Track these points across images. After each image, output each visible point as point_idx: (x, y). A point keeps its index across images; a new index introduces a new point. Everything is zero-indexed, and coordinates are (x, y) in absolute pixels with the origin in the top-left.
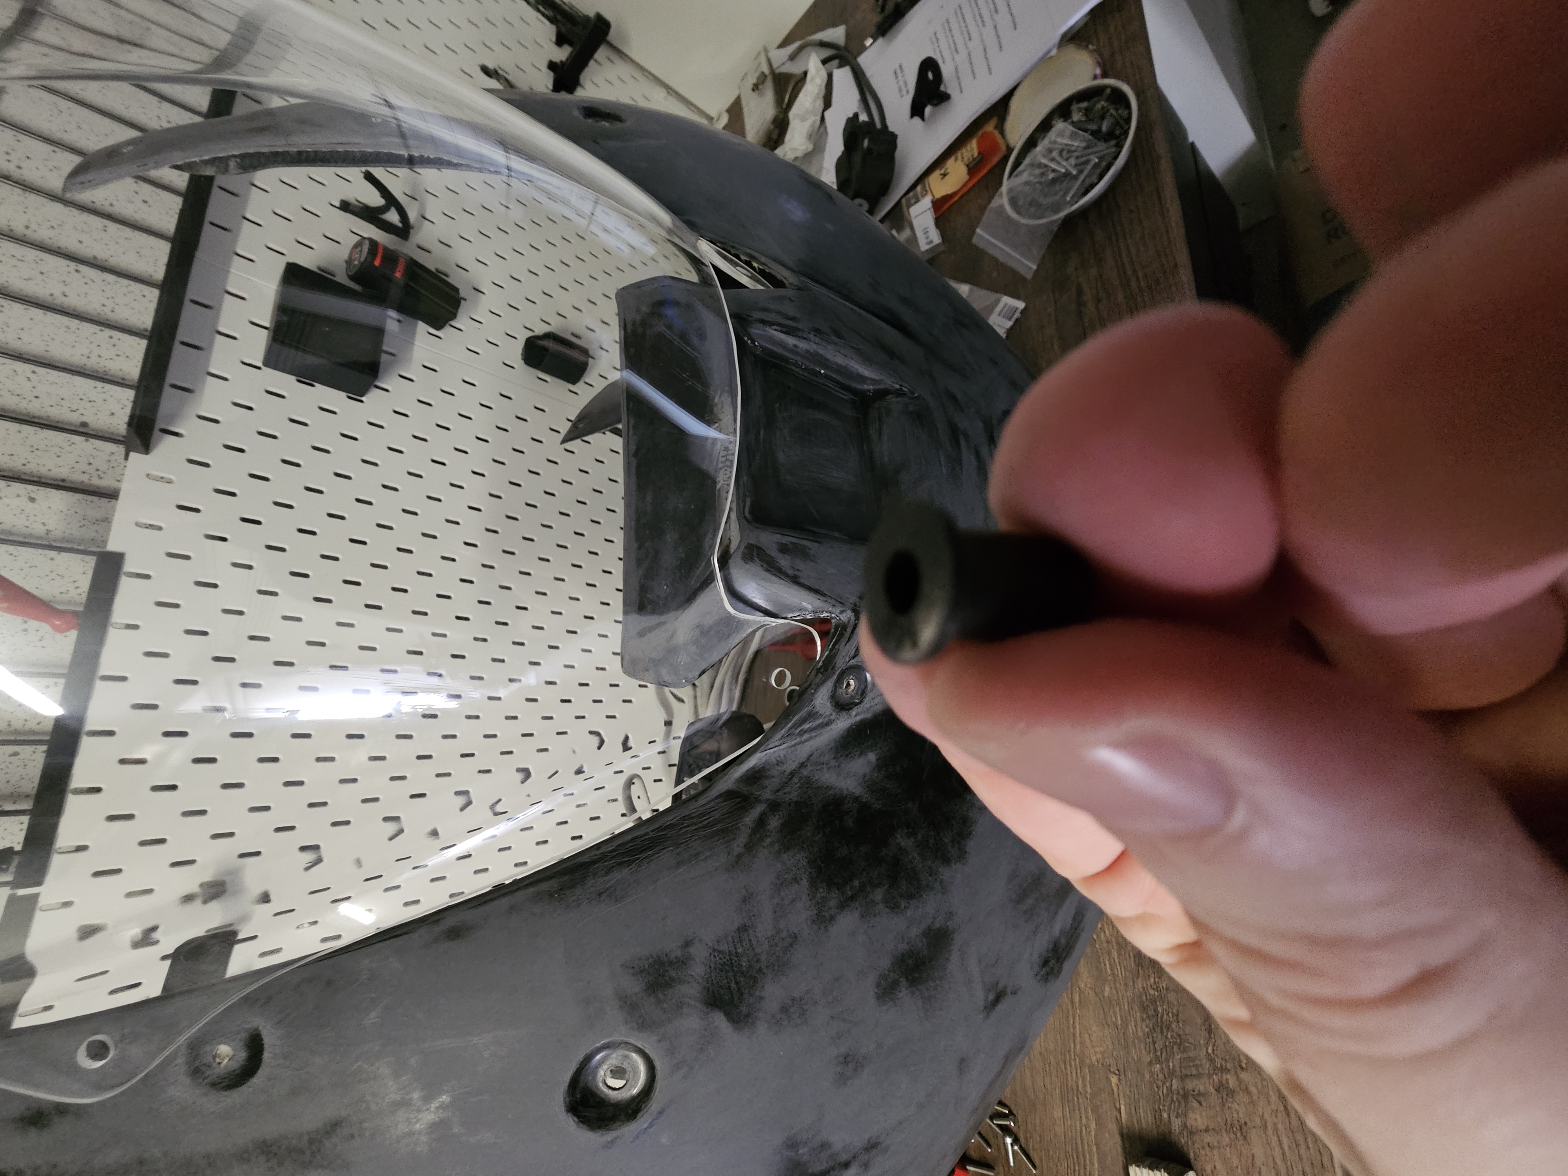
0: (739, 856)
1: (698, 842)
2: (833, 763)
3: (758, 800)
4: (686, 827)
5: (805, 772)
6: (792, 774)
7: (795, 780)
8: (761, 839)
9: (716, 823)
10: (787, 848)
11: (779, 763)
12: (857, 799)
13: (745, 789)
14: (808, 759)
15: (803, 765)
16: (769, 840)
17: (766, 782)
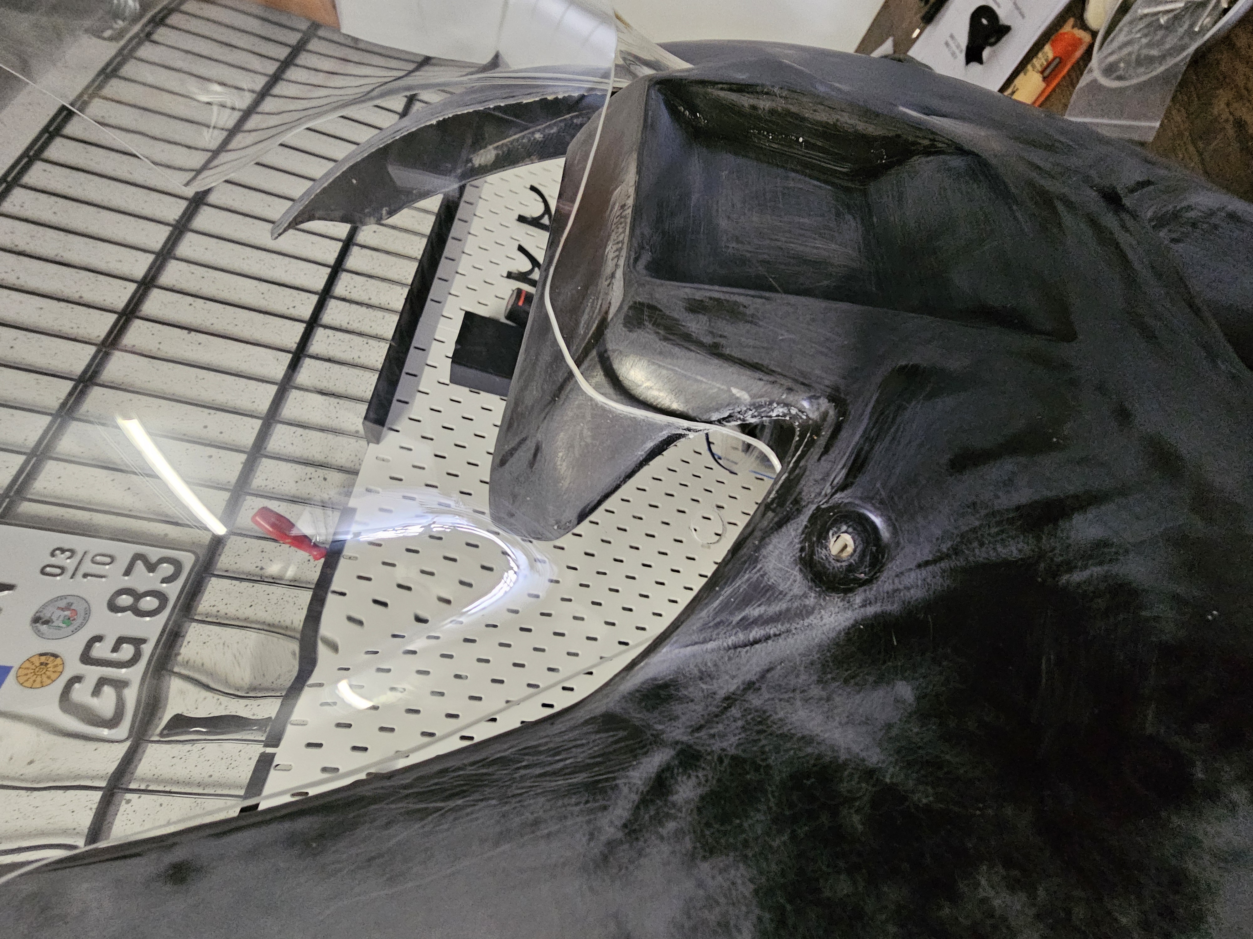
0: (611, 845)
1: (542, 800)
2: (816, 691)
3: (657, 741)
4: (526, 767)
5: (755, 701)
6: (730, 700)
7: (735, 712)
8: (659, 820)
9: (577, 769)
10: (710, 851)
11: (704, 676)
12: (870, 774)
13: (637, 716)
14: (763, 676)
15: (750, 686)
16: (671, 825)
17: (677, 708)
